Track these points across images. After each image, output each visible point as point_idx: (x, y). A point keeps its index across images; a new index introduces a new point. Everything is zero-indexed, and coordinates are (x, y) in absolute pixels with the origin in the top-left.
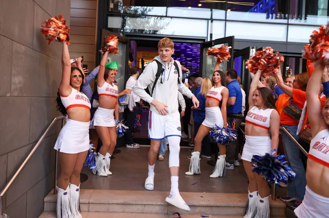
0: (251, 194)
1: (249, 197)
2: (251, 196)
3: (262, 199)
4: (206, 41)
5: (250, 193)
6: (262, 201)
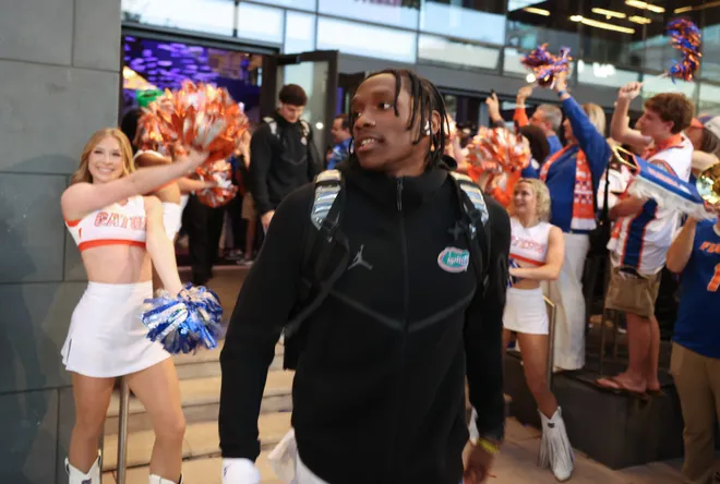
4: (281, 52)
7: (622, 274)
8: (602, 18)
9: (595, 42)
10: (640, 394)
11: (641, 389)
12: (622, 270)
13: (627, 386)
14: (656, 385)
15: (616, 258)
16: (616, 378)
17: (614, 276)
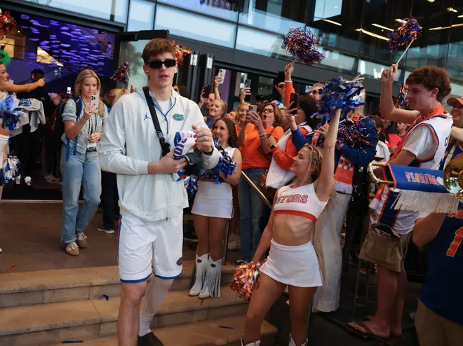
0: (200, 258)
1: (197, 262)
2: (199, 261)
3: (214, 263)
4: (125, 31)
5: (198, 258)
6: (213, 266)
7: (378, 231)
8: (378, 31)
9: (372, 48)
10: (385, 339)
11: (386, 334)
12: (378, 227)
13: (374, 332)
14: (399, 331)
15: (374, 216)
16: (365, 323)
17: (370, 232)
